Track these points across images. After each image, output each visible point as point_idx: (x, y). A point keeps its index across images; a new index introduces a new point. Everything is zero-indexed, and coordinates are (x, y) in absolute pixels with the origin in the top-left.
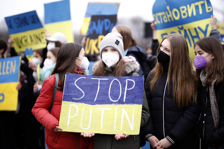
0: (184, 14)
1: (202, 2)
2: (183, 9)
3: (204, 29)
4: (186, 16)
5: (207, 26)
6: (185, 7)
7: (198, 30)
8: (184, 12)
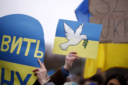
0: (5, 47)
1: (34, 41)
2: (6, 40)
3: (23, 78)
4: (6, 50)
5: (29, 76)
6: (9, 37)
7: (15, 76)
8: (6, 43)
